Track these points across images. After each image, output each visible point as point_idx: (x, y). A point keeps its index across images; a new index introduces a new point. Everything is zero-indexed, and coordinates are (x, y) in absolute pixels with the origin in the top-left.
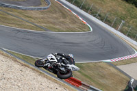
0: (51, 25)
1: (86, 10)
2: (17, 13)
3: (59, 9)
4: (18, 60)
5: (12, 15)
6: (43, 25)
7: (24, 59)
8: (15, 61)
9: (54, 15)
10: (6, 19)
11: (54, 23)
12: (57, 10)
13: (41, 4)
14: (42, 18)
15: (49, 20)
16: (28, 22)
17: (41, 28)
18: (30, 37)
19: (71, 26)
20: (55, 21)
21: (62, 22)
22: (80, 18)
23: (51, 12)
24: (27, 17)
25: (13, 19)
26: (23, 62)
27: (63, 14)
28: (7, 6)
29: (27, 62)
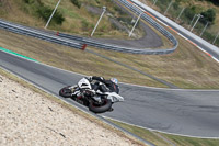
0: (179, 78)
2: (124, 60)
3: (192, 53)
4: (126, 134)
5: (115, 62)
6: (166, 78)
7: (136, 132)
8: (122, 136)
9: (184, 63)
10: (107, 68)
12: (188, 53)
13: (162, 45)
14: (165, 67)
15: (176, 70)
16: (141, 73)
18: (145, 98)
19: (211, 79)
20: (186, 71)
21: (197, 74)
23: (178, 57)
24: (141, 65)
25: (118, 69)
26: (134, 138)
27: (198, 60)
28: (109, 49)
29: (140, 138)
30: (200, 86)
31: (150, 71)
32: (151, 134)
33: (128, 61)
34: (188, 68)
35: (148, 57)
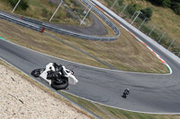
0: (119, 62)
1: (166, 46)
2: (75, 43)
3: (131, 42)
4: (73, 104)
5: (68, 44)
6: (108, 60)
7: (80, 103)
8: (69, 105)
9: (124, 49)
11: (123, 60)
12: (128, 42)
13: (107, 33)
14: (108, 52)
15: (116, 55)
16: (88, 55)
17: (105, 64)
18: (90, 75)
19: (145, 64)
20: (125, 56)
21: (134, 59)
22: (158, 56)
23: (119, 44)
24: (89, 48)
25: (69, 50)
26: (78, 108)
27: (136, 48)
28: (63, 33)
29: (84, 108)
30: (135, 69)
31: (96, 54)
32: (92, 105)
33: (78, 45)
34: (126, 53)
35: (95, 42)
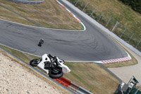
0: (44, 21)
1: (81, 8)
2: (9, 6)
4: (7, 54)
6: (35, 20)
7: (14, 53)
8: (5, 55)
9: (48, 11)
11: (47, 19)
12: (51, 5)
14: (35, 13)
16: (20, 15)
17: (34, 23)
18: (21, 31)
19: (64, 23)
21: (56, 19)
22: (74, 16)
23: (44, 7)
24: (20, 10)
26: (12, 57)
27: (57, 10)
30: (57, 27)
31: (26, 15)
32: (23, 55)
33: (12, 7)
34: (50, 14)
35: (25, 5)
